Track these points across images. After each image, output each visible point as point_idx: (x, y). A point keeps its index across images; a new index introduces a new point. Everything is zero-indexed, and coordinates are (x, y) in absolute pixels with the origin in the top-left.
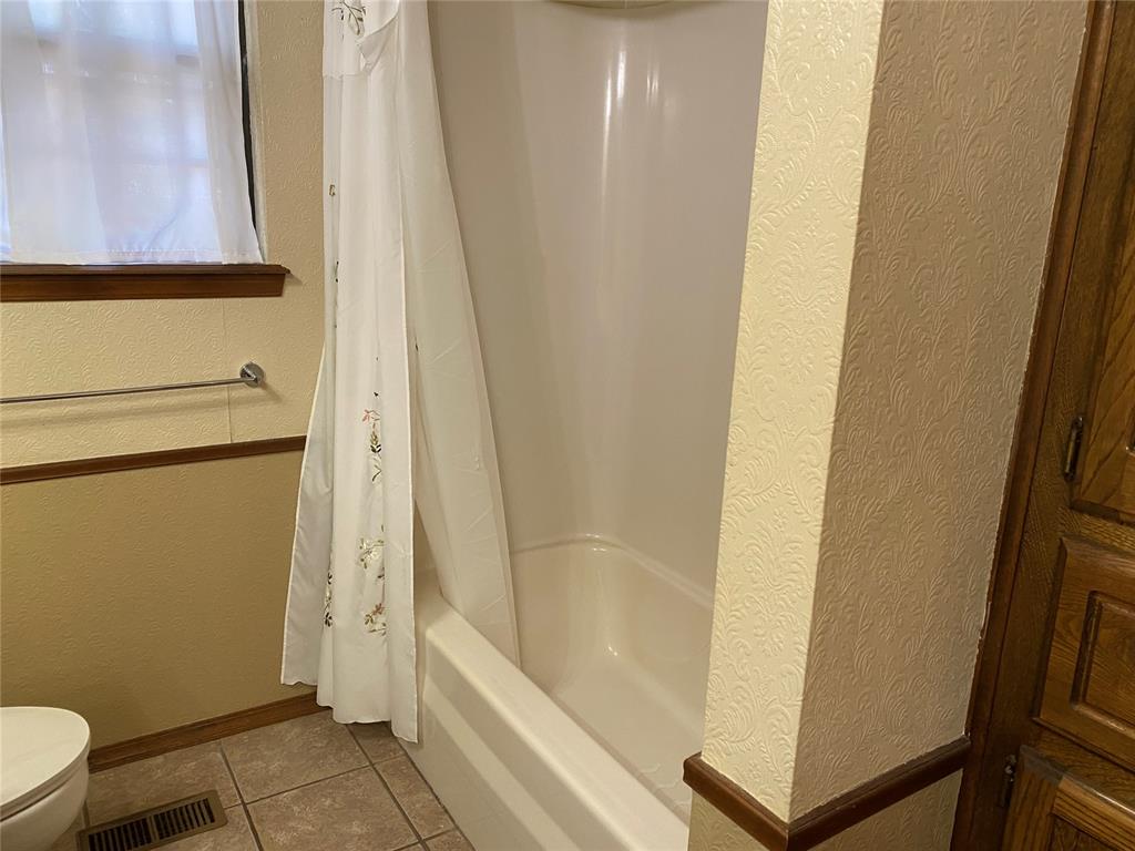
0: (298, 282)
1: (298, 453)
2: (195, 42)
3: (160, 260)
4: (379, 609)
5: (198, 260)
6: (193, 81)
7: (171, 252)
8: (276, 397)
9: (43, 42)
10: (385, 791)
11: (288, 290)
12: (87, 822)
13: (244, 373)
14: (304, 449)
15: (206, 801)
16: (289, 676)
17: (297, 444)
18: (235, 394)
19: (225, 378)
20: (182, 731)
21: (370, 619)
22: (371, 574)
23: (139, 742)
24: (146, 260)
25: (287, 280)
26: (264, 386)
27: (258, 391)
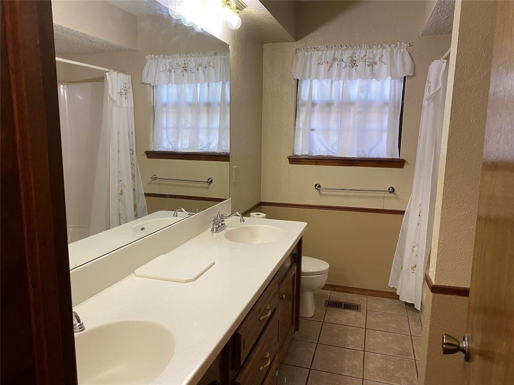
0: (409, 164)
1: (402, 216)
2: (389, 99)
3: (371, 157)
4: (415, 266)
5: (381, 157)
6: (387, 109)
7: (374, 155)
8: (398, 198)
9: (352, 104)
10: (407, 322)
11: (406, 166)
12: (329, 298)
13: (389, 189)
14: (404, 214)
15: (358, 306)
16: (391, 285)
17: (403, 213)
18: (386, 195)
19: (383, 190)
20: (358, 289)
21: (412, 269)
22: (414, 254)
23: (347, 288)
24: (367, 157)
25: (405, 164)
26: (395, 194)
27: (392, 195)
